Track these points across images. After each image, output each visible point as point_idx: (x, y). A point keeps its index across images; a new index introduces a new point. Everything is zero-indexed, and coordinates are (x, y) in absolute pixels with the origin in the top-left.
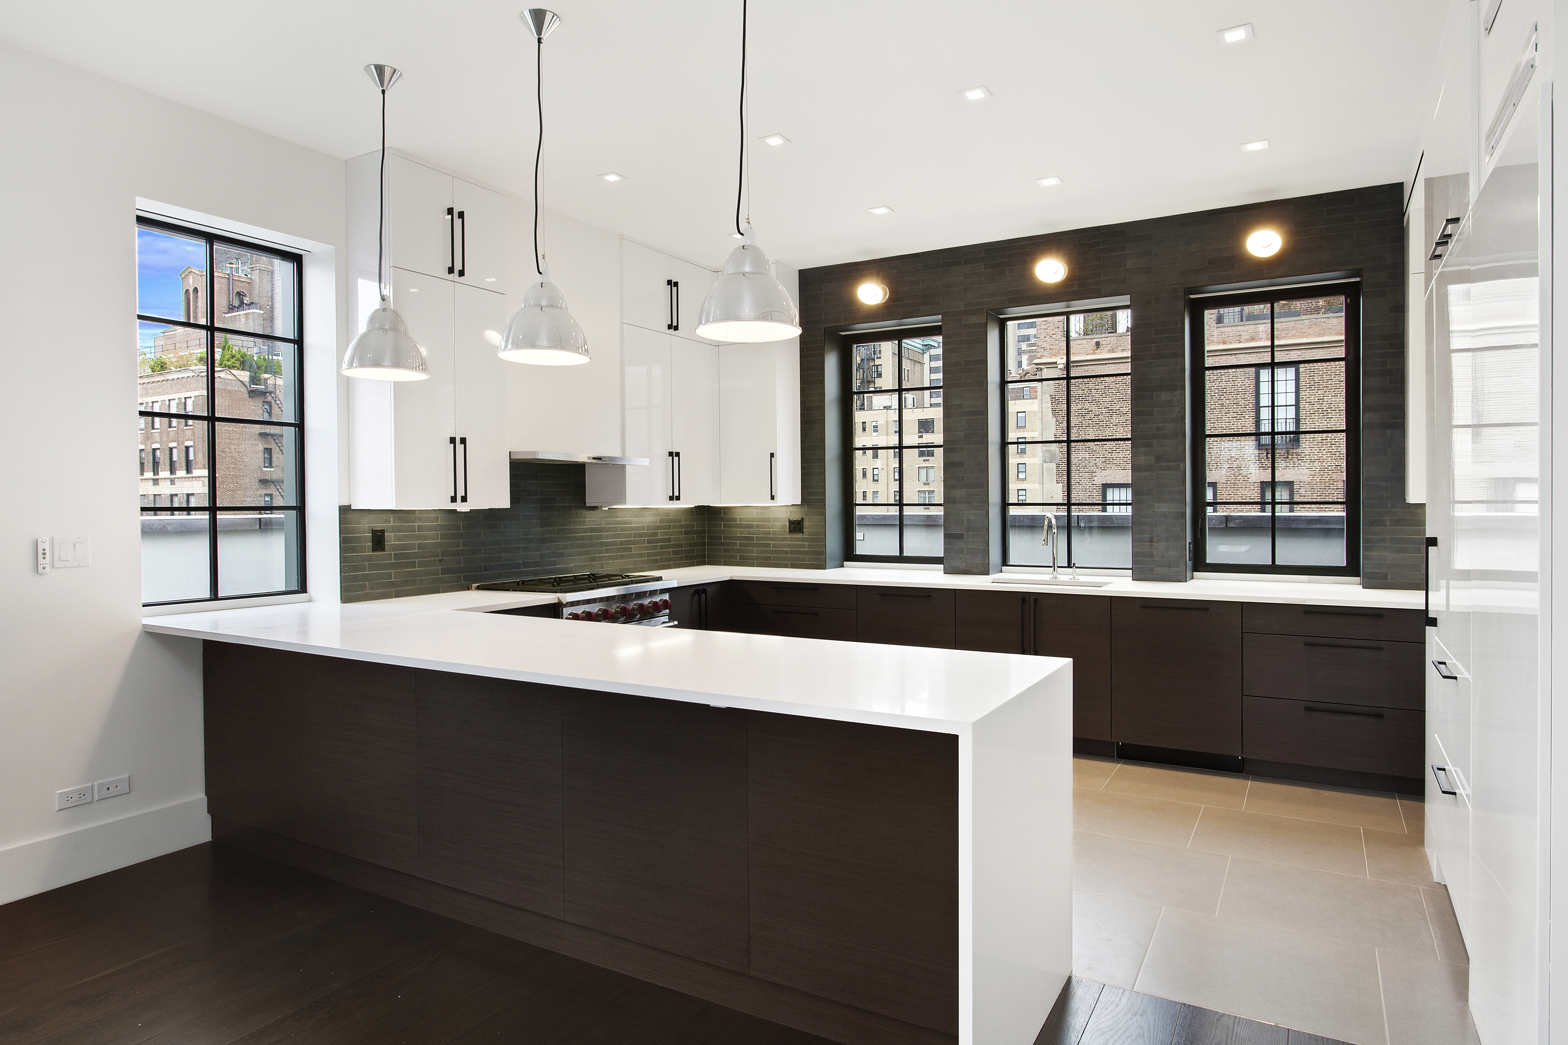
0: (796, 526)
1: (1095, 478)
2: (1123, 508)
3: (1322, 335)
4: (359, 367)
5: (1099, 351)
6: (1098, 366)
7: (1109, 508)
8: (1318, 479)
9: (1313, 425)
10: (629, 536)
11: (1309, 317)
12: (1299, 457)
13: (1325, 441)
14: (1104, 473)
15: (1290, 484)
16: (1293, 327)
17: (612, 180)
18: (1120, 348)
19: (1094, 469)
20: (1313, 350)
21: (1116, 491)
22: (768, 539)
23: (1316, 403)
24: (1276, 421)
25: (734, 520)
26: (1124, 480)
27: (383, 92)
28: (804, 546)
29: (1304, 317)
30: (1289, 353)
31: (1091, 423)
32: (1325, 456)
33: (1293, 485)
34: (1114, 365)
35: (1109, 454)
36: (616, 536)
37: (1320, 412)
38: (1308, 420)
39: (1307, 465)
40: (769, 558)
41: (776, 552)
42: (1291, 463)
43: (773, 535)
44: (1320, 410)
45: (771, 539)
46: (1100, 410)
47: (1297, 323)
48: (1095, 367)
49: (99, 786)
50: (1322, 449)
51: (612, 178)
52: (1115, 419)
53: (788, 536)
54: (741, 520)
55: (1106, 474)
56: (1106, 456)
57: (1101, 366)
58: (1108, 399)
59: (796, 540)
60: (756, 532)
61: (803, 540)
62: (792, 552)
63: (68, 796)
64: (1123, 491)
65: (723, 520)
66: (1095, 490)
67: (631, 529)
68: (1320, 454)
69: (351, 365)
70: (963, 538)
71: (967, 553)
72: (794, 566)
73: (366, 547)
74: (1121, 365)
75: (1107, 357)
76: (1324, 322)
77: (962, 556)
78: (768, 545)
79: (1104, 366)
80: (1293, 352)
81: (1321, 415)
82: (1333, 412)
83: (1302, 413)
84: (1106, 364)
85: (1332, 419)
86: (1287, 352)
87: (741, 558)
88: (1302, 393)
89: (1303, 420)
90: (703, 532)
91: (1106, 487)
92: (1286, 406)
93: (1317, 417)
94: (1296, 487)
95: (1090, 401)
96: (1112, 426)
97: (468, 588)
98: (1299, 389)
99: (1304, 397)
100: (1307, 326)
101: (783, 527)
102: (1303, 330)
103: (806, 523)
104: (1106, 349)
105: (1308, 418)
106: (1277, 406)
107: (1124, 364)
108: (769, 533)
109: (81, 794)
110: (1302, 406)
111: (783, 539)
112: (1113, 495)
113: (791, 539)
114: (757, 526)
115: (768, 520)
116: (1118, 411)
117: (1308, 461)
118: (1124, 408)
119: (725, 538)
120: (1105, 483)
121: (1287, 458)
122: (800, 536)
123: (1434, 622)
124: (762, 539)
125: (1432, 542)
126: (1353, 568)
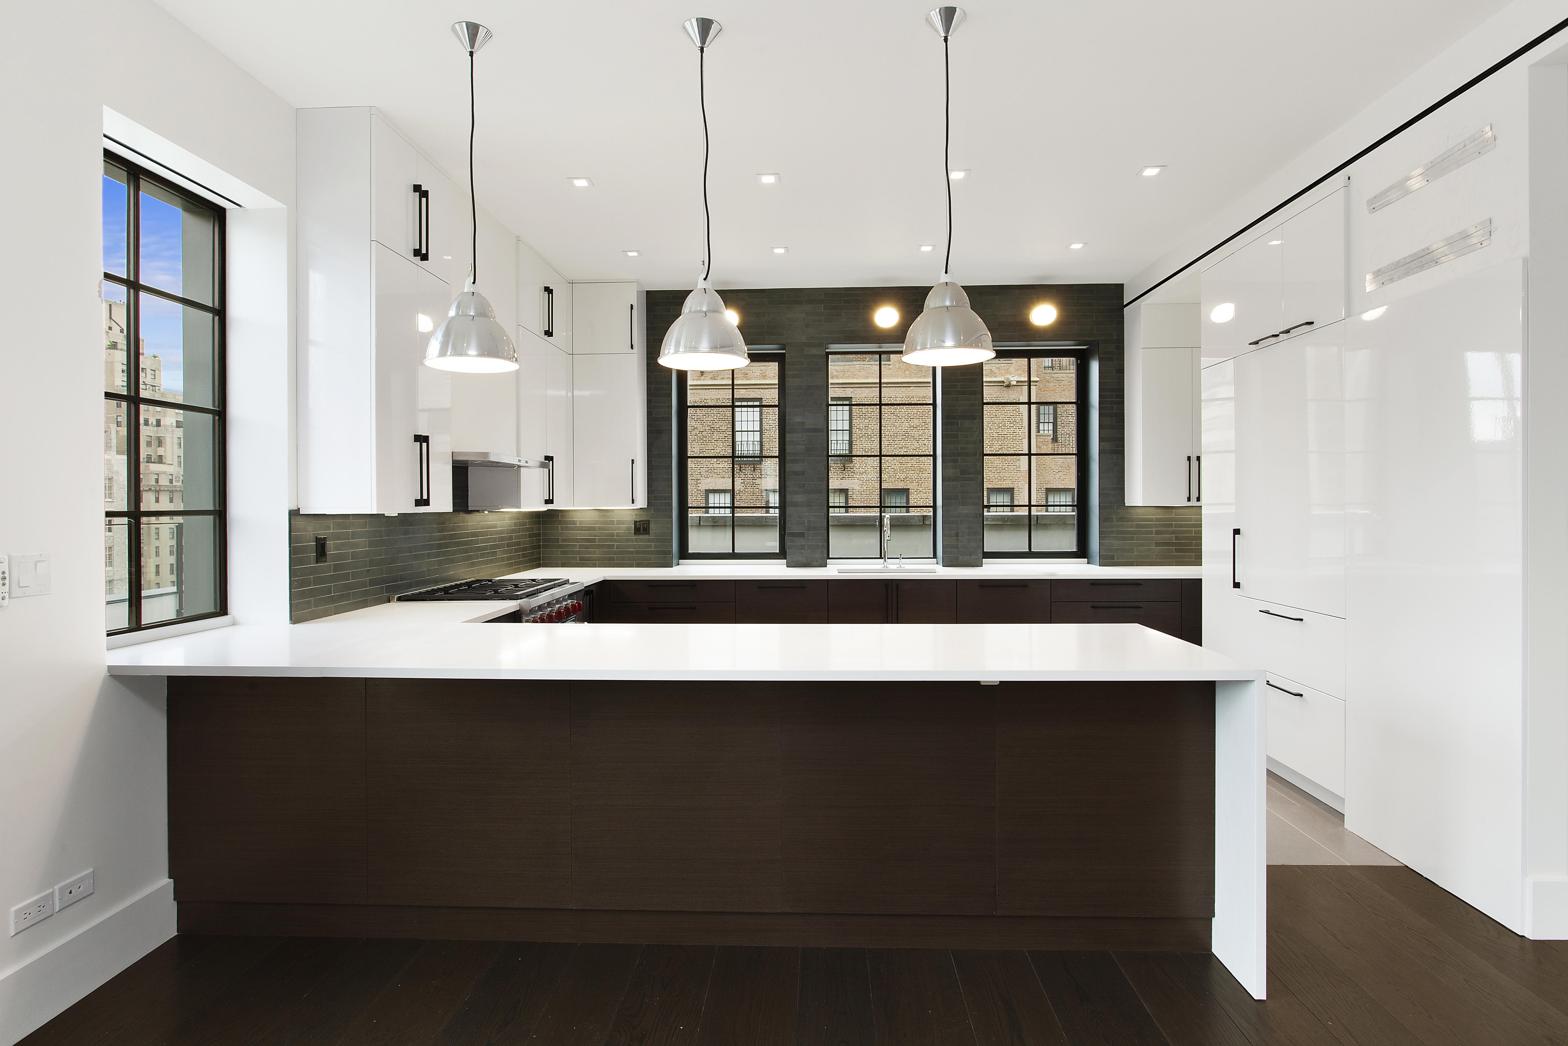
0: (641, 528)
1: (699, 485)
2: (722, 510)
3: (867, 377)
4: (452, 355)
5: (703, 377)
6: (702, 391)
7: (711, 511)
8: (865, 487)
9: (861, 446)
10: (495, 540)
11: (858, 363)
12: (852, 470)
14: (708, 480)
15: (844, 491)
16: (848, 370)
17: (577, 185)
18: (720, 377)
19: (699, 477)
20: (862, 389)
21: (717, 495)
22: (611, 540)
24: (830, 442)
25: (574, 523)
26: (723, 487)
27: (471, 54)
28: (650, 546)
29: (855, 363)
30: (845, 389)
31: (696, 438)
32: (869, 470)
34: (715, 390)
35: (711, 465)
36: (488, 540)
37: (866, 436)
38: (858, 442)
39: (857, 477)
40: (613, 559)
41: (621, 553)
42: (847, 474)
43: (617, 536)
44: (866, 434)
45: (615, 541)
46: (704, 427)
47: (851, 367)
48: (699, 391)
49: (61, 890)
51: (581, 183)
52: (716, 436)
53: (634, 537)
54: (581, 522)
55: (708, 481)
56: (708, 466)
57: (705, 391)
58: (710, 419)
59: (641, 541)
60: (599, 534)
61: (649, 540)
62: (637, 552)
63: (23, 913)
64: (722, 495)
65: (560, 522)
66: (699, 495)
67: (497, 533)
68: (866, 468)
69: (443, 353)
70: (804, 536)
71: (808, 549)
72: (639, 565)
73: (311, 558)
74: (721, 390)
75: (710, 384)
76: (869, 368)
77: (802, 551)
78: (611, 546)
79: (707, 391)
80: (848, 389)
81: (867, 438)
82: (875, 436)
83: (854, 437)
84: (709, 389)
85: (874, 442)
86: (844, 389)
87: (581, 559)
88: (854, 421)
89: (854, 442)
90: (539, 535)
91: (708, 492)
93: (864, 440)
94: (850, 493)
95: (696, 420)
96: (713, 441)
97: (389, 601)
98: (852, 417)
99: (856, 424)
100: (858, 369)
101: (628, 529)
102: (855, 373)
103: (652, 526)
104: (709, 377)
105: (858, 440)
106: (831, 430)
107: (723, 390)
108: (613, 535)
109: (40, 905)
110: (854, 431)
111: (628, 540)
112: (714, 500)
113: (636, 540)
114: (600, 529)
115: (612, 522)
116: (718, 429)
117: (858, 473)
118: (723, 427)
119: (564, 540)
120: (708, 489)
121: (844, 470)
122: (646, 537)
123: (1237, 585)
124: (605, 540)
125: (1237, 532)
126: (1082, 552)
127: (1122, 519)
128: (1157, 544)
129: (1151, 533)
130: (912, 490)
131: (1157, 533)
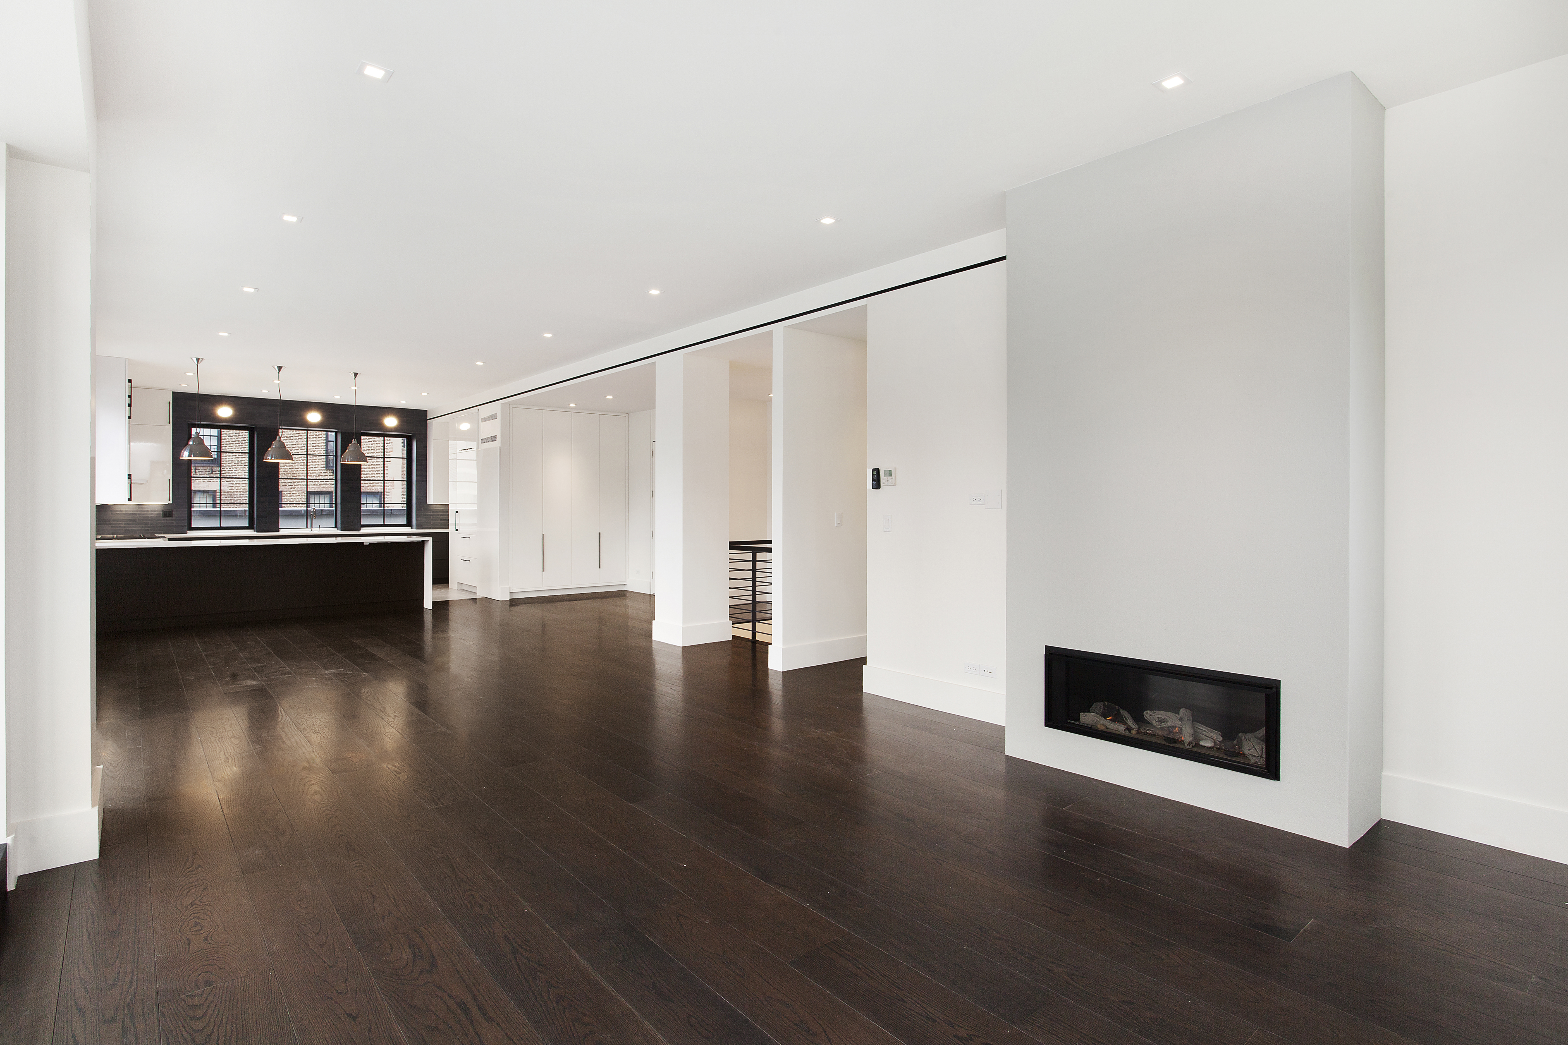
0: (167, 514)
8: (235, 489)
13: (240, 463)
22: (148, 520)
23: (234, 436)
28: (173, 523)
32: (240, 474)
33: (216, 493)
41: (154, 527)
43: (151, 518)
45: (149, 520)
50: (238, 468)
59: (167, 520)
60: (139, 517)
61: (173, 520)
62: (164, 526)
78: (148, 523)
81: (238, 445)
92: (211, 436)
93: (234, 446)
101: (158, 514)
103: (174, 513)
108: (148, 517)
111: (158, 520)
113: (164, 520)
114: (139, 514)
115: (148, 511)
119: (116, 520)
121: (212, 473)
122: (170, 518)
123: (457, 530)
124: (143, 520)
125: (457, 512)
126: (409, 524)
127: (426, 509)
128: (441, 520)
129: (439, 515)
130: (285, 493)
131: (441, 515)
